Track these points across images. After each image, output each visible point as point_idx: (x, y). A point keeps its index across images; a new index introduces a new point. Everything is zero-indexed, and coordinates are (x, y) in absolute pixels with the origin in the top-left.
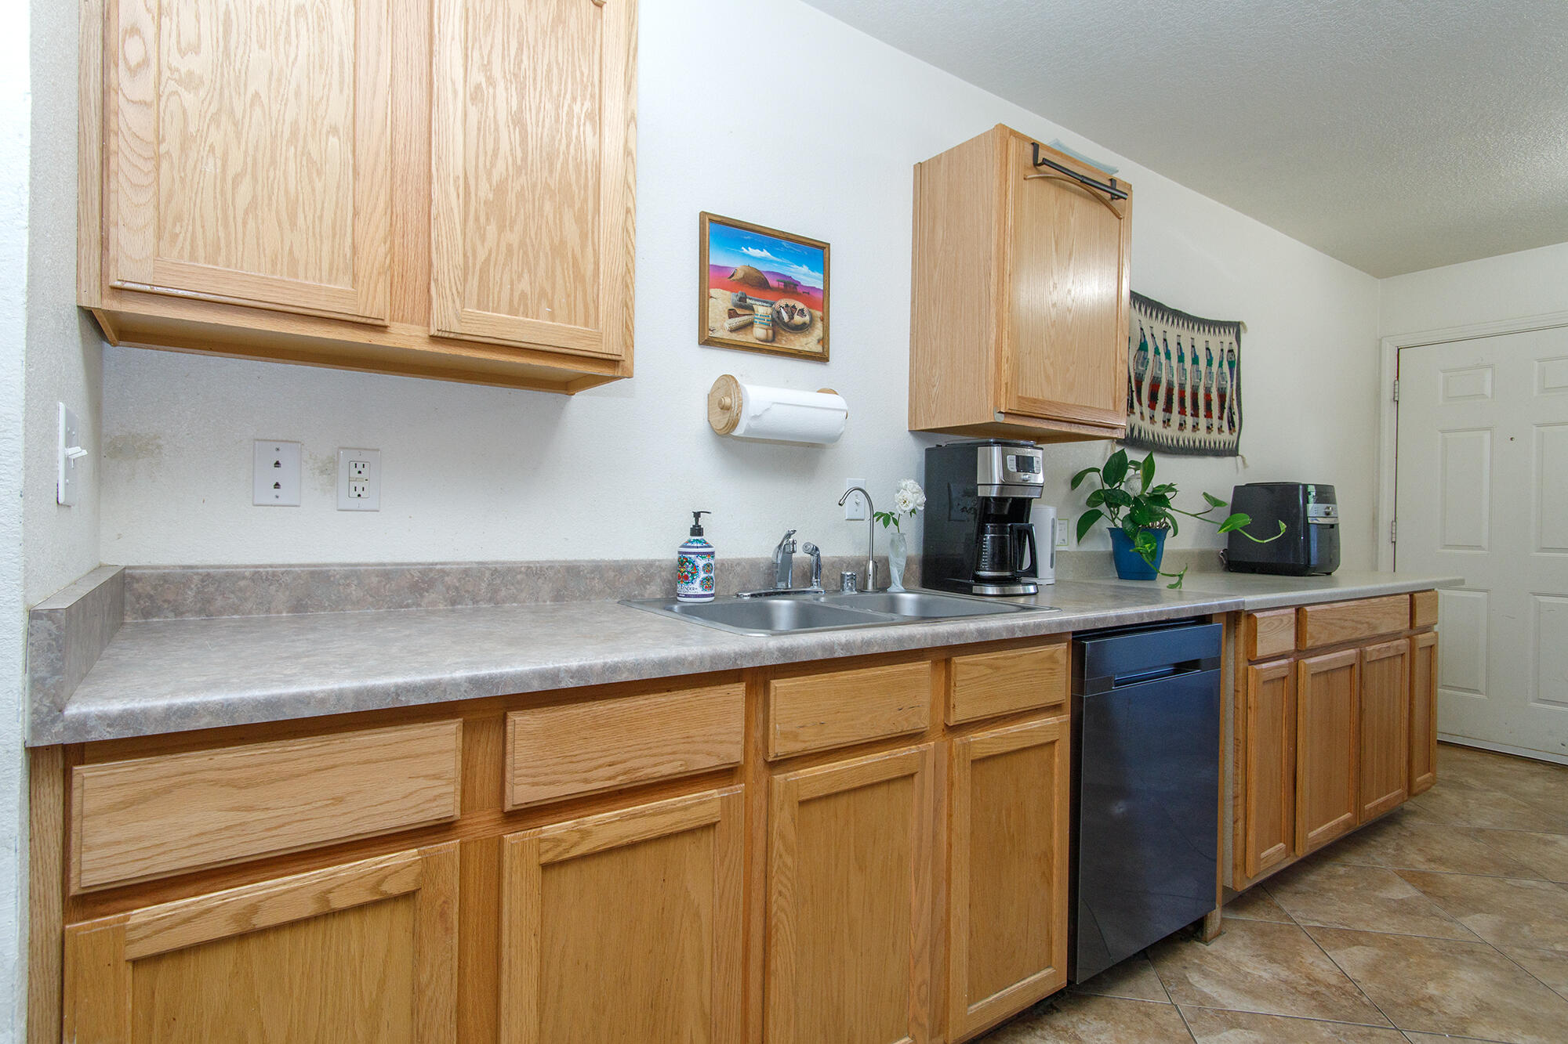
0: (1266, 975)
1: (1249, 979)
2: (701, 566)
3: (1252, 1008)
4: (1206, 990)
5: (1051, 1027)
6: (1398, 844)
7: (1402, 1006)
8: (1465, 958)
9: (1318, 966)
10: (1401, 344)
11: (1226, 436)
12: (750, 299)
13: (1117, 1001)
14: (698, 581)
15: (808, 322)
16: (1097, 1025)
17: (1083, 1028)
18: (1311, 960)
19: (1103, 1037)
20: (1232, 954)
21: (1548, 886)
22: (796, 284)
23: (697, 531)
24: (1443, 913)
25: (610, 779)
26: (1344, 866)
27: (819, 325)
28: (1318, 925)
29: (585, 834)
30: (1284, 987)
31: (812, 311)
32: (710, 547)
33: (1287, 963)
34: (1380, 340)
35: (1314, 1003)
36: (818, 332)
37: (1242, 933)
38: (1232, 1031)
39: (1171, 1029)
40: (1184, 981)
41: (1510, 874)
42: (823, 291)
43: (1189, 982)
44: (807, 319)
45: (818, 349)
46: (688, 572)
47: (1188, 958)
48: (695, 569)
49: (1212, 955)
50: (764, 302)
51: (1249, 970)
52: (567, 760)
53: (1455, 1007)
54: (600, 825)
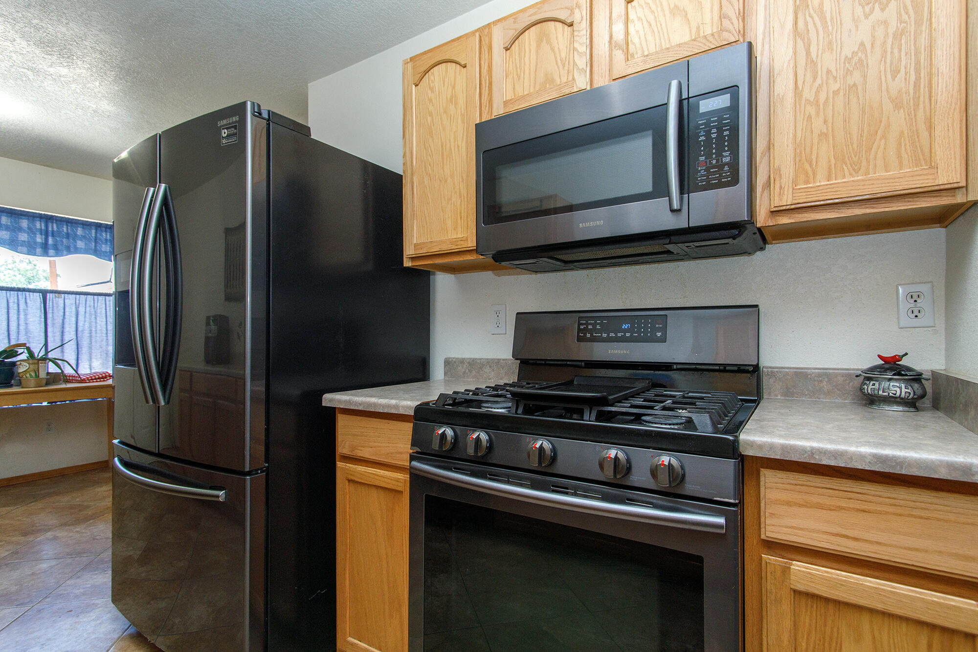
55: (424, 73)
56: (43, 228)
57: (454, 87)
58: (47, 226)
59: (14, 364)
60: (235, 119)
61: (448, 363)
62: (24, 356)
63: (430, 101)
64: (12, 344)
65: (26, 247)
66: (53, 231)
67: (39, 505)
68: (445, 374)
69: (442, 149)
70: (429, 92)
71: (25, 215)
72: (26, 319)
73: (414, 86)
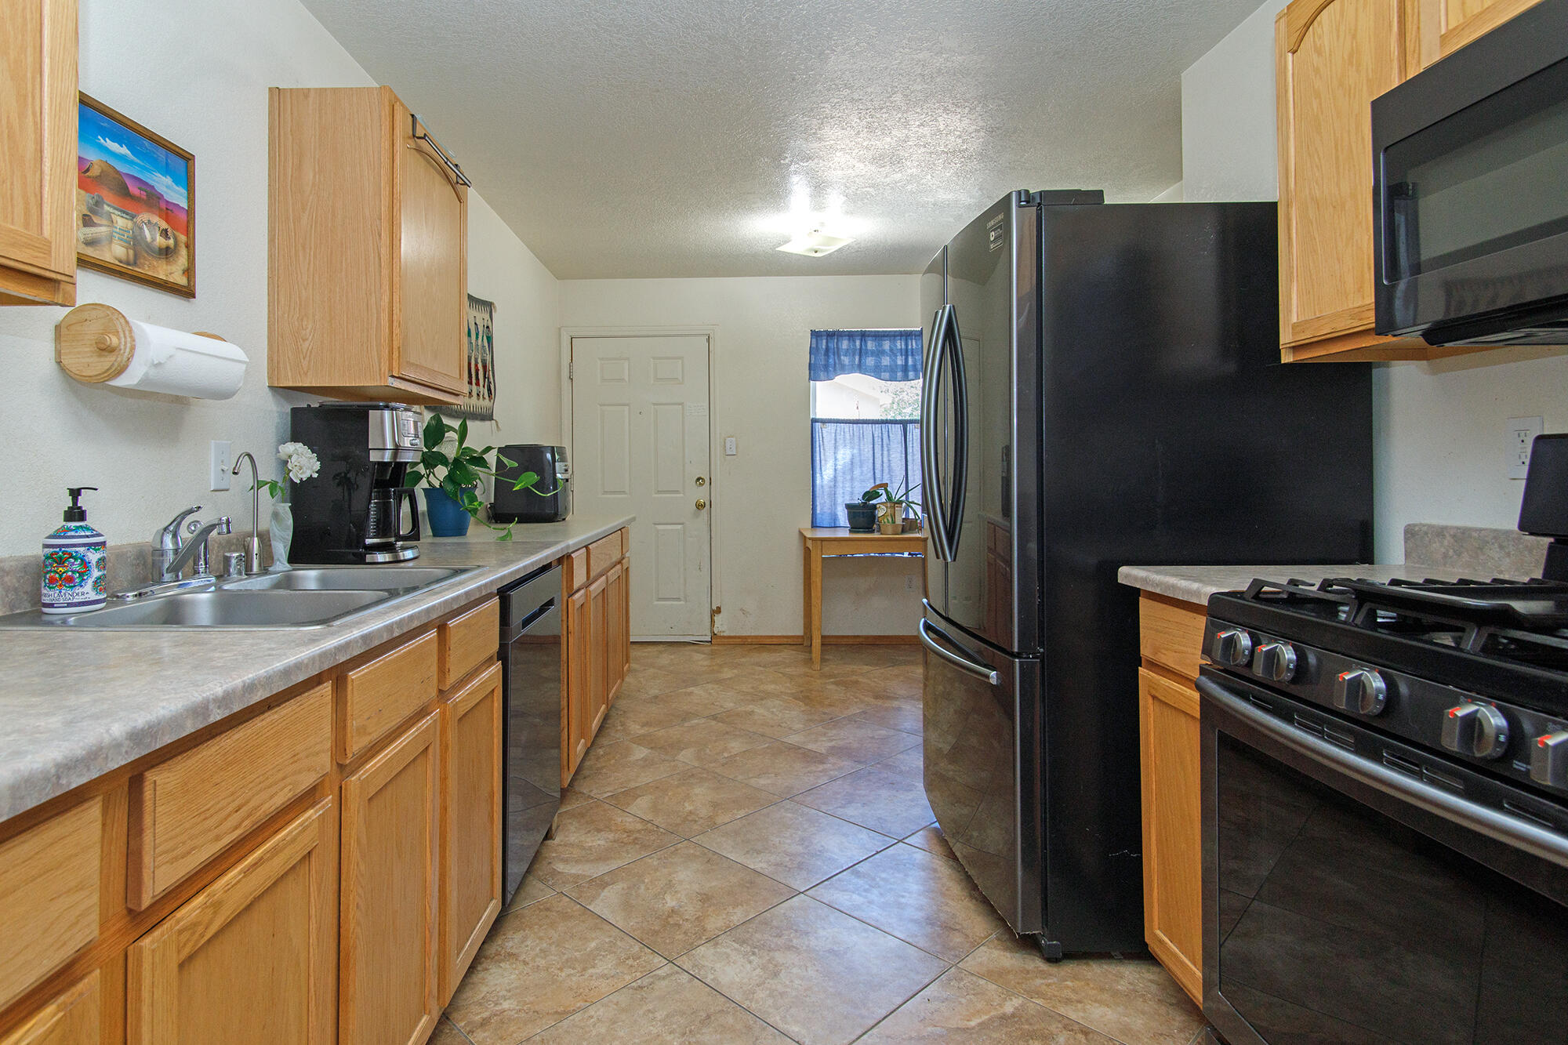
0: (602, 842)
1: (594, 850)
2: (94, 562)
3: (607, 869)
4: (573, 871)
5: (486, 958)
6: (620, 722)
7: (680, 824)
8: (692, 780)
9: (626, 822)
10: (573, 334)
11: (486, 403)
12: (109, 205)
13: (521, 912)
14: (90, 582)
15: (172, 246)
16: (518, 936)
17: (510, 944)
18: (620, 820)
19: (529, 943)
20: (573, 838)
21: (703, 721)
22: (160, 197)
23: (75, 514)
24: (667, 758)
25: (236, 828)
26: (600, 748)
27: (184, 252)
28: (610, 794)
29: (217, 906)
30: (616, 845)
31: (177, 234)
32: (99, 535)
33: (608, 828)
34: (560, 329)
35: (637, 846)
36: (182, 260)
37: (570, 821)
38: (606, 890)
39: (569, 910)
40: (554, 873)
41: (684, 720)
42: (187, 211)
43: (559, 872)
44: (171, 242)
45: (182, 281)
46: (73, 572)
47: (547, 855)
48: (86, 567)
49: (561, 845)
50: (124, 212)
51: (590, 845)
52: (202, 817)
53: (704, 812)
54: (229, 889)
55: (1305, 28)
56: (903, 346)
57: (1354, 37)
58: (907, 345)
59: (874, 507)
60: (1001, 217)
61: (1411, 533)
62: (884, 498)
63: (1317, 71)
64: (877, 484)
65: (888, 372)
66: (912, 349)
67: (896, 671)
68: (1407, 555)
69: (1337, 150)
70: (1315, 56)
71: (887, 336)
72: (889, 455)
73: (1290, 54)
